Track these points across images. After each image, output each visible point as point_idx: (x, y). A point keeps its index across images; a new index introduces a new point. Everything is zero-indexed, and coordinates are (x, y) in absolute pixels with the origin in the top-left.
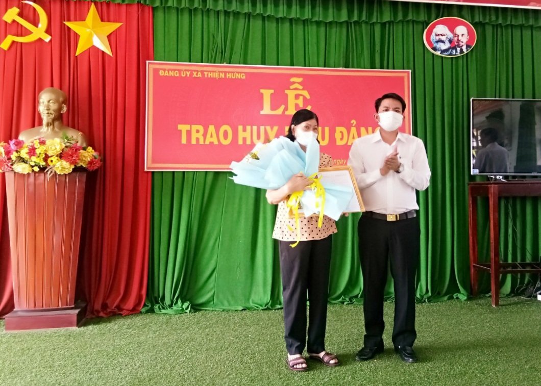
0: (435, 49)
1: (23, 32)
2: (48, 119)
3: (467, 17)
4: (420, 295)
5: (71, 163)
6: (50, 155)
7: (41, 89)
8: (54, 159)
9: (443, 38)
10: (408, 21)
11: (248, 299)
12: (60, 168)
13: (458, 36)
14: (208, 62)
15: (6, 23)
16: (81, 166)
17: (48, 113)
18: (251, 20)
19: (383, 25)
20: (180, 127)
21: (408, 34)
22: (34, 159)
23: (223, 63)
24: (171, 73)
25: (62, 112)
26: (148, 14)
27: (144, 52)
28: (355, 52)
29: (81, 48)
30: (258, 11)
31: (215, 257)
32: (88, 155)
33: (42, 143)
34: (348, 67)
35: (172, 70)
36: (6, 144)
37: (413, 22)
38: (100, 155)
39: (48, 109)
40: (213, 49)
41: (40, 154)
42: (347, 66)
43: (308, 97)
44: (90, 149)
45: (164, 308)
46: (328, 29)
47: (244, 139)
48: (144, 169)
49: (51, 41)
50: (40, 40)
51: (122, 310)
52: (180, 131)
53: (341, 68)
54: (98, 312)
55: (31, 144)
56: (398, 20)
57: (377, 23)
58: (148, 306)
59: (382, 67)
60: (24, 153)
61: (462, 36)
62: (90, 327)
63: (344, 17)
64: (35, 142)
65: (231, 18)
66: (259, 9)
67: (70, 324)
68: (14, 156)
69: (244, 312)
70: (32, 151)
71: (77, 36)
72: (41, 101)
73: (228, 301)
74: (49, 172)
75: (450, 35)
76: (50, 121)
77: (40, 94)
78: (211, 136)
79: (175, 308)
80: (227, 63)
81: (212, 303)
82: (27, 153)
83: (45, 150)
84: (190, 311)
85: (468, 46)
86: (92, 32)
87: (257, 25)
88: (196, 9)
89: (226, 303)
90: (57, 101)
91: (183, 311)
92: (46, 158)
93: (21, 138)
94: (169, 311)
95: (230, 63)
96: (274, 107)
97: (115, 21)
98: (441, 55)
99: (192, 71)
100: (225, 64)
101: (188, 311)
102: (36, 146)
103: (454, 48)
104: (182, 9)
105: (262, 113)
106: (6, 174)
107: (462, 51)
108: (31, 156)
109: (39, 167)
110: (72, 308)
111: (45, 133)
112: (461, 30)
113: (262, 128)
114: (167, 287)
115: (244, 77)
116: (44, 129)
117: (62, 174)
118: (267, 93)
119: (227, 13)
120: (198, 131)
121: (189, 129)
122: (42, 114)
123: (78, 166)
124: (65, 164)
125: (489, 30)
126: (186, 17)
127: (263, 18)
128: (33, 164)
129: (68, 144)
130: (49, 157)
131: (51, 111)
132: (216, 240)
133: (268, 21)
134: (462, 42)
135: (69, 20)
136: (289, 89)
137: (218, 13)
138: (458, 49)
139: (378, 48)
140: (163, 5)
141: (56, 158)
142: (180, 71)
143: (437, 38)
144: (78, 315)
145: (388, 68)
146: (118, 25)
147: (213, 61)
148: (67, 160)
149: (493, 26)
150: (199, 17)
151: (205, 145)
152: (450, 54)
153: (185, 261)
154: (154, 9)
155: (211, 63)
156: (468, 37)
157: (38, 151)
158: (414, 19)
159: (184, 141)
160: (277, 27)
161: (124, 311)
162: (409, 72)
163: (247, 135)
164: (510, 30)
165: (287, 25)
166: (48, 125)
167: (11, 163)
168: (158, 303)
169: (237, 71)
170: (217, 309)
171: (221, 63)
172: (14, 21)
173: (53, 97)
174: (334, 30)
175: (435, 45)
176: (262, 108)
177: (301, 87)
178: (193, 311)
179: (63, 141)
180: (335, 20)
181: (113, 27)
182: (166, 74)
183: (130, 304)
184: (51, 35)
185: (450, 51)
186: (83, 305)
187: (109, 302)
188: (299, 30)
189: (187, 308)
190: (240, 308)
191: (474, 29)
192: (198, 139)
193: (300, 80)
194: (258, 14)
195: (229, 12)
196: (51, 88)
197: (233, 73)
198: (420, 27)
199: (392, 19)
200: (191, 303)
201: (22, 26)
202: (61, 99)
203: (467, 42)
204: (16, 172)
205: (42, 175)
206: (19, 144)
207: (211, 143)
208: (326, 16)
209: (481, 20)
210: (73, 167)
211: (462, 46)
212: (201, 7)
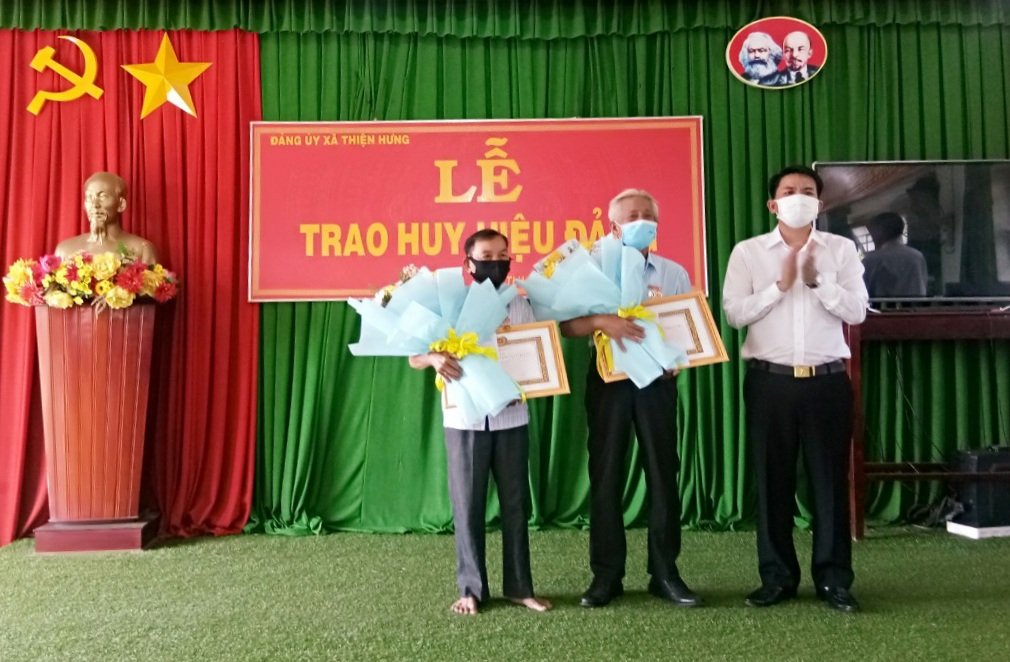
0: (747, 76)
1: (61, 85)
2: (97, 222)
3: (808, 16)
4: (721, 517)
5: (130, 291)
6: (98, 279)
7: (88, 175)
8: (105, 284)
9: (763, 56)
10: (697, 30)
11: (418, 517)
12: (114, 299)
13: (792, 50)
14: (348, 120)
15: (35, 71)
16: (147, 295)
17: (98, 213)
18: (419, 44)
19: (651, 39)
20: (305, 229)
21: (696, 52)
22: (75, 284)
23: (373, 119)
24: (290, 141)
25: (119, 210)
26: (251, 44)
27: (246, 108)
28: (600, 88)
29: (149, 106)
30: (429, 30)
31: (362, 444)
32: (157, 276)
33: (87, 260)
34: (588, 116)
35: (290, 135)
36: (36, 262)
37: (707, 30)
38: (177, 278)
39: (98, 207)
40: (357, 97)
41: (84, 277)
42: (585, 113)
43: (516, 170)
44: (159, 268)
45: (279, 527)
46: (551, 51)
47: (408, 246)
48: (247, 298)
49: (103, 97)
50: (87, 96)
51: (214, 527)
52: (304, 235)
53: (574, 119)
54: (176, 528)
55: (71, 262)
56: (677, 29)
57: (638, 36)
58: (254, 522)
59: (649, 113)
60: (61, 276)
61: (800, 49)
62: (162, 551)
63: (578, 30)
64: (76, 259)
65: (386, 44)
66: (431, 25)
67: (131, 545)
68: (46, 281)
69: (407, 536)
70: (72, 274)
71: (142, 87)
72: (88, 193)
73: (384, 519)
74: (98, 305)
75: (776, 49)
76: (101, 224)
77: (88, 181)
78: (354, 242)
79: (296, 526)
80: (379, 119)
81: (357, 520)
82: (65, 276)
83: (92, 272)
84: (321, 532)
85: (811, 68)
86: (166, 81)
87: (428, 52)
88: (327, 33)
89: (380, 521)
90: (111, 193)
91: (309, 531)
92: (93, 284)
93: (59, 253)
94: (287, 531)
95: (384, 119)
96: (458, 190)
97: (200, 60)
98: (760, 86)
99: (322, 136)
100: (375, 122)
101: (317, 532)
102: (78, 267)
103: (785, 72)
104: (305, 35)
105: (438, 200)
106: (37, 310)
107: (799, 77)
108: (70, 280)
109: (83, 298)
110: (135, 521)
111: (95, 243)
112: (798, 40)
113: (438, 226)
114: (285, 492)
115: (408, 142)
116: (92, 237)
117: (117, 308)
118: (446, 167)
119: (378, 37)
120: (332, 235)
121: (318, 231)
122: (89, 214)
123: (142, 294)
124: (122, 292)
125: (853, 37)
126: (312, 46)
127: (440, 41)
128: (74, 293)
129: (125, 261)
130: (98, 282)
131: (103, 210)
132: (363, 416)
133: (447, 44)
134: (800, 61)
135: (130, 62)
136: (484, 158)
137: (364, 36)
138: (793, 74)
139: (641, 78)
140: (275, 30)
141: (108, 283)
142: (303, 136)
143: (752, 56)
144: (144, 531)
145: (660, 114)
146: (204, 66)
147: (356, 116)
148: (124, 285)
149: (861, 28)
150: (333, 45)
151: (343, 258)
152: (778, 84)
153: (313, 451)
154: (261, 38)
155: (353, 119)
156: (811, 52)
157: (81, 273)
158: (707, 25)
159: (310, 251)
160: (463, 54)
161: (218, 529)
162: (698, 120)
163: (413, 238)
164: (894, 34)
165: (480, 50)
166: (98, 231)
167: (41, 292)
168: (270, 517)
169: (395, 132)
170: (365, 531)
171: (369, 120)
172: (47, 69)
173: (105, 186)
174: (562, 54)
175: (748, 69)
176: (437, 193)
177: (503, 154)
178: (324, 532)
179: (118, 255)
180: (563, 36)
181: (197, 69)
182: (282, 141)
183: (226, 518)
184: (103, 88)
185: (777, 78)
186: (153, 517)
187: (193, 513)
188: (500, 56)
189: (316, 527)
190: (402, 530)
191: (821, 35)
192: (331, 249)
193: (503, 141)
194: (428, 34)
195: (382, 35)
196: (104, 173)
197: (390, 135)
198: (720, 38)
199: (666, 28)
200: (323, 518)
201: (59, 75)
202: (118, 190)
203: (809, 60)
204: (50, 305)
205: (90, 309)
206: (54, 264)
207: (354, 254)
208: (546, 29)
209: (835, 19)
210: (133, 296)
211: (800, 68)
212: (334, 30)
